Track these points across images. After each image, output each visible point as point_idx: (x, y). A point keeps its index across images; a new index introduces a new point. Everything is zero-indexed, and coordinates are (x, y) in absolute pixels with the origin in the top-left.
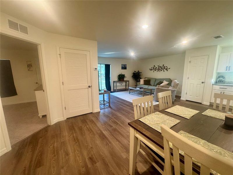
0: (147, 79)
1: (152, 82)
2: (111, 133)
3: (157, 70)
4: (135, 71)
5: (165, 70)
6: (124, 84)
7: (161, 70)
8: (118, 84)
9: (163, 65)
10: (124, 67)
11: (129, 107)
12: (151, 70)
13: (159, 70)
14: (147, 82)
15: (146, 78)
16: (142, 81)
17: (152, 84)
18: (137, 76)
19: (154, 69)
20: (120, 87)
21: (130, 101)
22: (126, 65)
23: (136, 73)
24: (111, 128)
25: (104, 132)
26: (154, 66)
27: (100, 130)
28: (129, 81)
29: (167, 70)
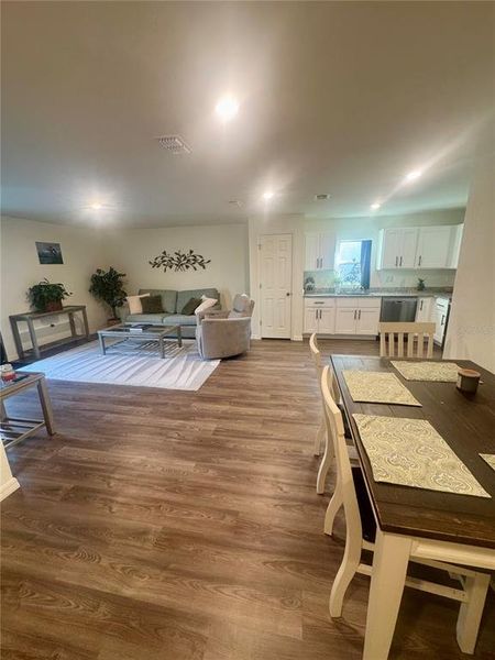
0: (148, 295)
1: (167, 304)
2: (164, 568)
3: (174, 267)
4: (99, 271)
5: (197, 265)
6: (63, 320)
7: (187, 267)
8: (38, 326)
9: (191, 252)
10: (51, 256)
11: (145, 409)
12: (156, 265)
13: (179, 265)
14: (153, 304)
15: (146, 291)
16: (134, 304)
17: (168, 310)
18: (108, 287)
19: (164, 262)
20: (51, 334)
21: (128, 383)
22: (58, 245)
23: (102, 275)
24: (149, 545)
25: (128, 592)
26: (164, 253)
27: (100, 596)
28: (83, 308)
29: (201, 264)
